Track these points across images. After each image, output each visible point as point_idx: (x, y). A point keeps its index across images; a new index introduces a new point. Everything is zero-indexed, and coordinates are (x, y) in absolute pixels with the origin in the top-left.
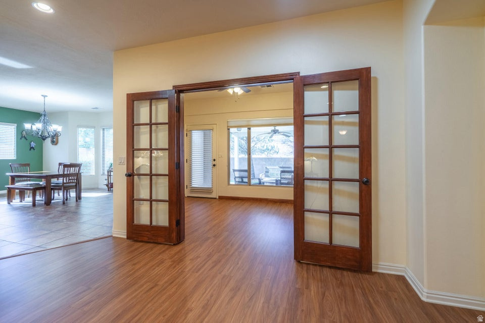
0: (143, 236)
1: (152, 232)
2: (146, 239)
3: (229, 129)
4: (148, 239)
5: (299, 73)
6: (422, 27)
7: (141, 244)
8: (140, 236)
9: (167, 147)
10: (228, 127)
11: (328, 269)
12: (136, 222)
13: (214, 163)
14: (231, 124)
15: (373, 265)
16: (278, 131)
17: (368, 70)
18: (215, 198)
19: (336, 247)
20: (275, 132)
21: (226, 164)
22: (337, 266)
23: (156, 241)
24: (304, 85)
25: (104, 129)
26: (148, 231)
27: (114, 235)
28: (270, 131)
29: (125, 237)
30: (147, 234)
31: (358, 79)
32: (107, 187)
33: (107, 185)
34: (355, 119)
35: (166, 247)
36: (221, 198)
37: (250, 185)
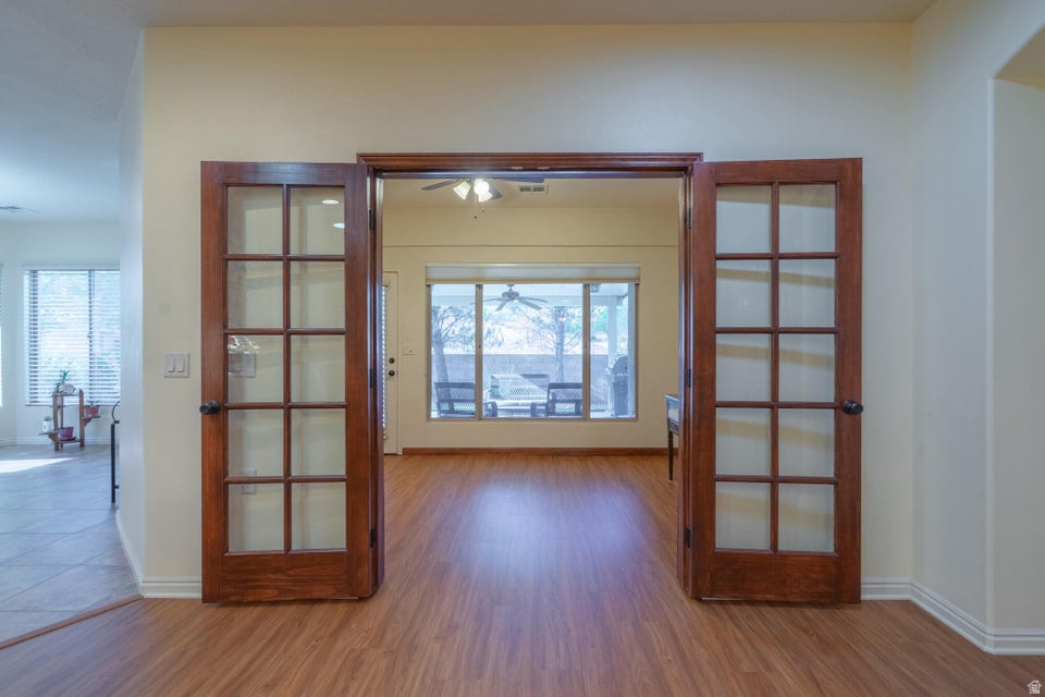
0: (260, 587)
1: (291, 572)
2: (270, 594)
3: (429, 286)
4: (280, 594)
5: (699, 155)
6: (990, 84)
7: (258, 610)
8: (252, 587)
9: (342, 325)
10: (427, 280)
11: (769, 608)
12: (234, 549)
13: (392, 367)
14: (434, 274)
15: (862, 586)
16: (517, 294)
17: (856, 164)
18: (396, 455)
19: (787, 556)
20: (511, 296)
21: (423, 371)
22: (790, 599)
23: (308, 596)
24: (718, 185)
25: (35, 272)
26: (276, 571)
27: (148, 595)
28: (500, 295)
29: (199, 595)
30: (276, 580)
31: (835, 182)
32: (50, 441)
33: (52, 436)
34: (828, 269)
35: (342, 609)
36: (409, 453)
37: (481, 419)
